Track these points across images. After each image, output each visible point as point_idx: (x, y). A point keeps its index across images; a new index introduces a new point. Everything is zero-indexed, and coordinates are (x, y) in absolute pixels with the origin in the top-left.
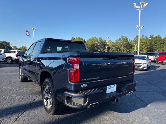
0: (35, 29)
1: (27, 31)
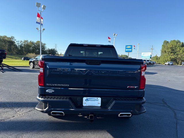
0: (116, 35)
1: (109, 38)
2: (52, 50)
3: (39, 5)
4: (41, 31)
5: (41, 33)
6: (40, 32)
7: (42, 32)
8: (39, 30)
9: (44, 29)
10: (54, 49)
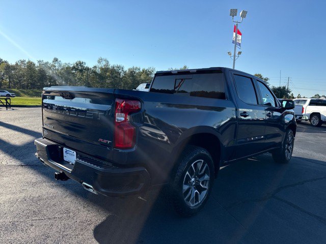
2: (279, 89)
3: (234, 13)
4: (235, 56)
5: (234, 60)
6: (233, 58)
7: (236, 58)
8: (233, 54)
9: (240, 53)
10: (284, 88)
